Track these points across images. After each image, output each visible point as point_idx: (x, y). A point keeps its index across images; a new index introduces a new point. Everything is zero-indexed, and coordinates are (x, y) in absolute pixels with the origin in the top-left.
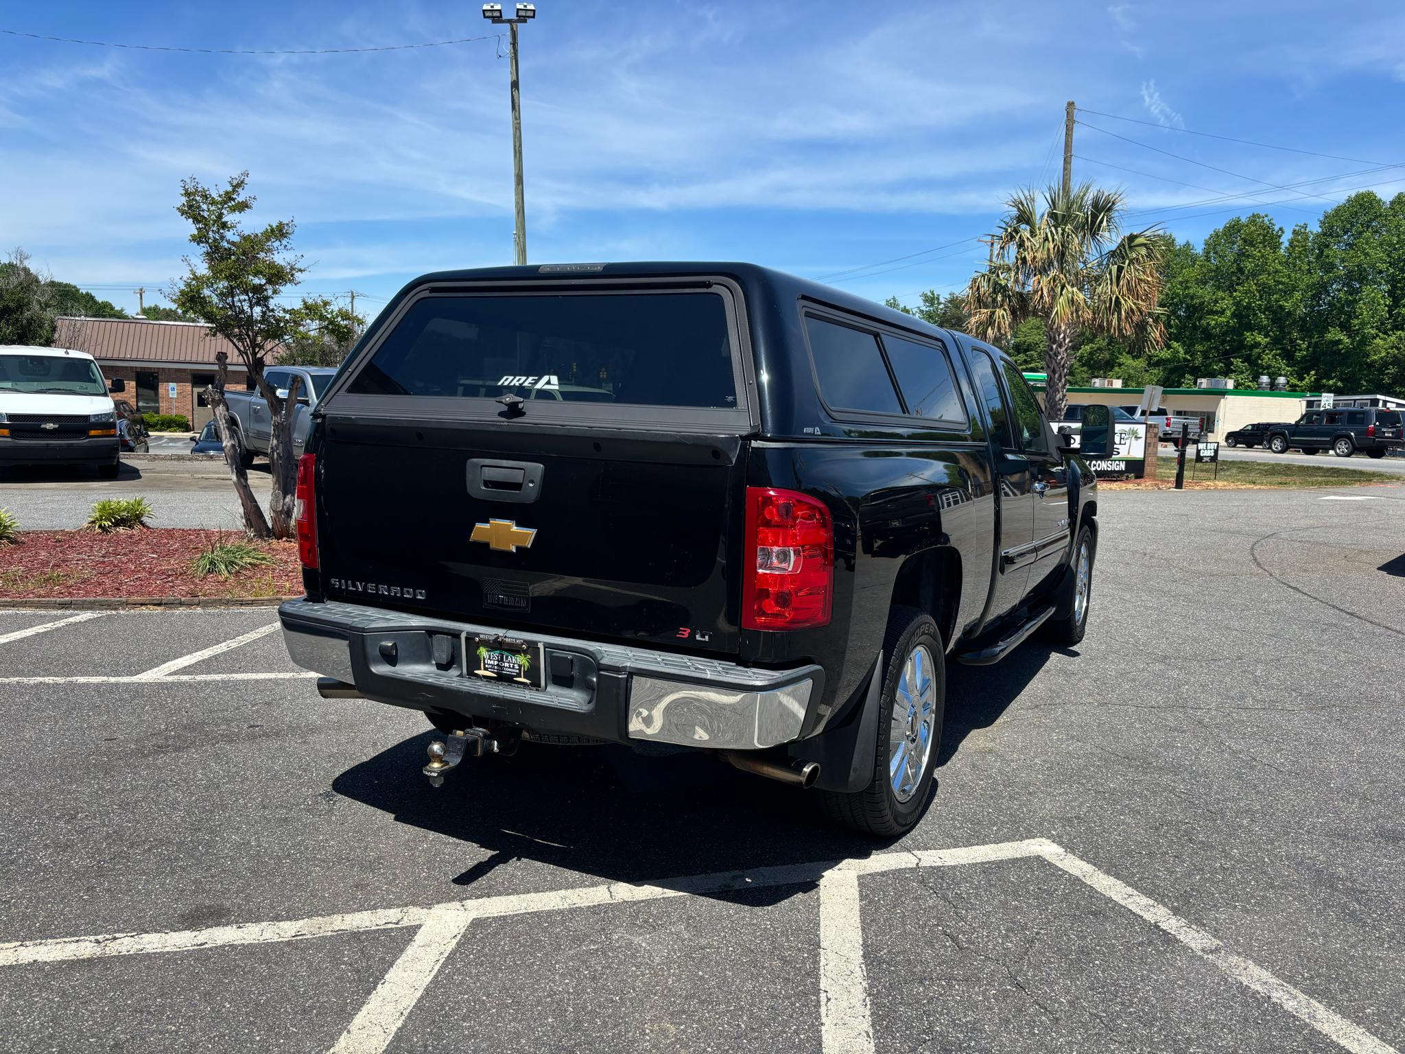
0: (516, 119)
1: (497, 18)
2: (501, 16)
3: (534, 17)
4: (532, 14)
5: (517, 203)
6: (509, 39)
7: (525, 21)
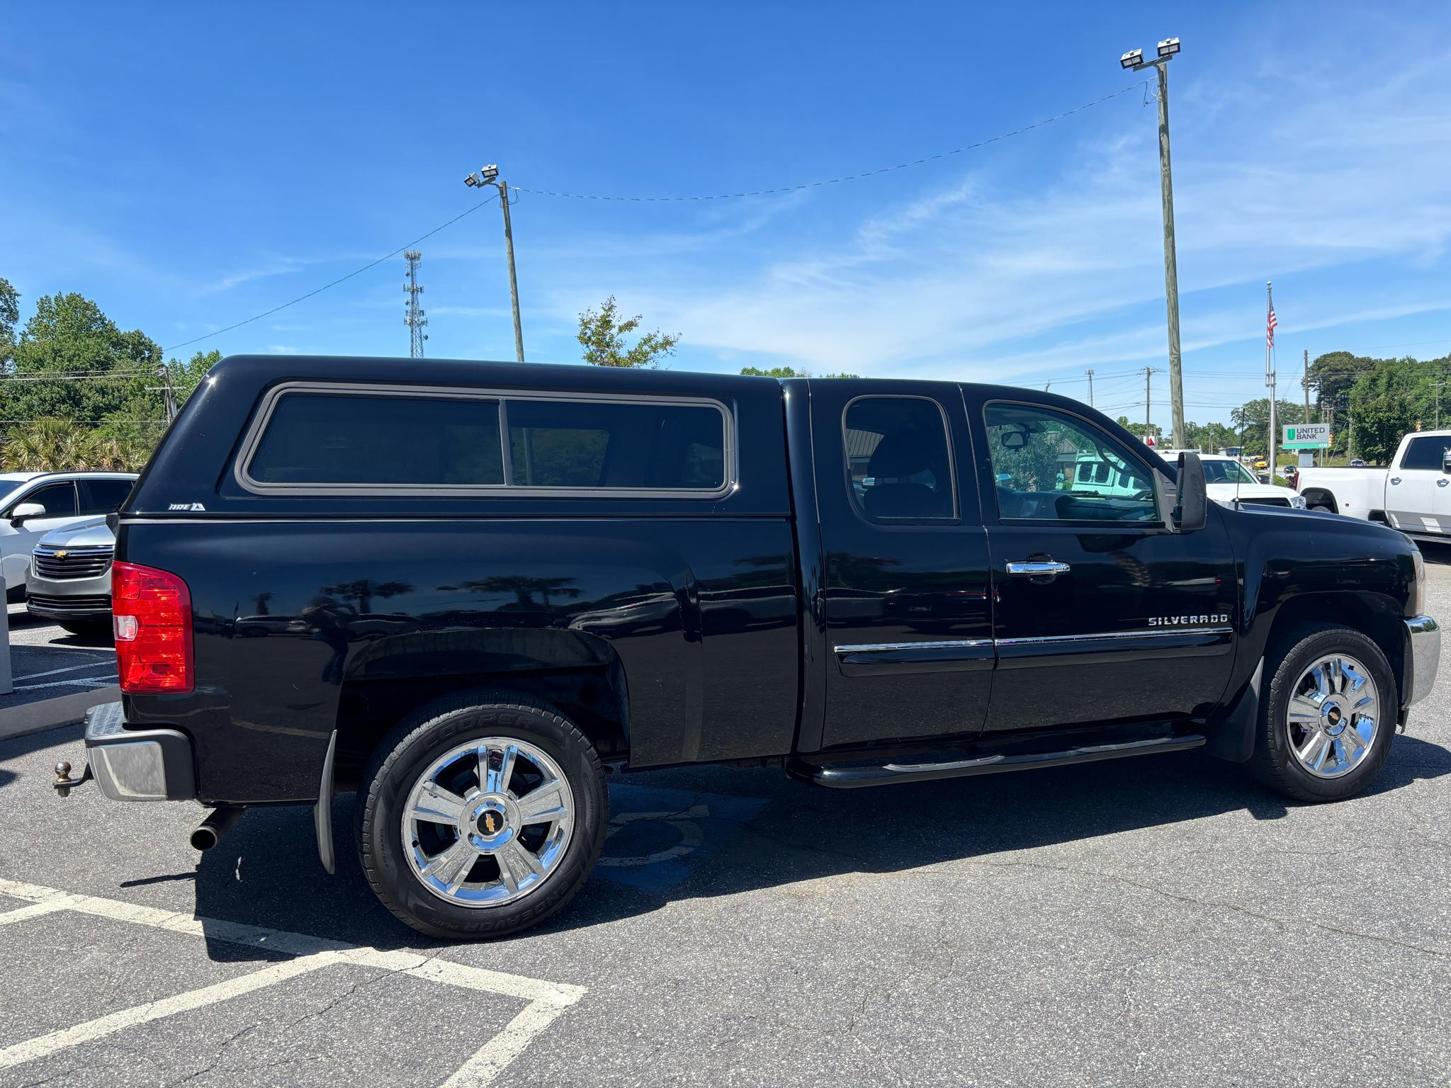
0: (1164, 166)
1: (1139, 64)
2: (1142, 61)
3: (1179, 50)
4: (1177, 49)
5: (1167, 257)
6: (1158, 83)
7: (1170, 58)
